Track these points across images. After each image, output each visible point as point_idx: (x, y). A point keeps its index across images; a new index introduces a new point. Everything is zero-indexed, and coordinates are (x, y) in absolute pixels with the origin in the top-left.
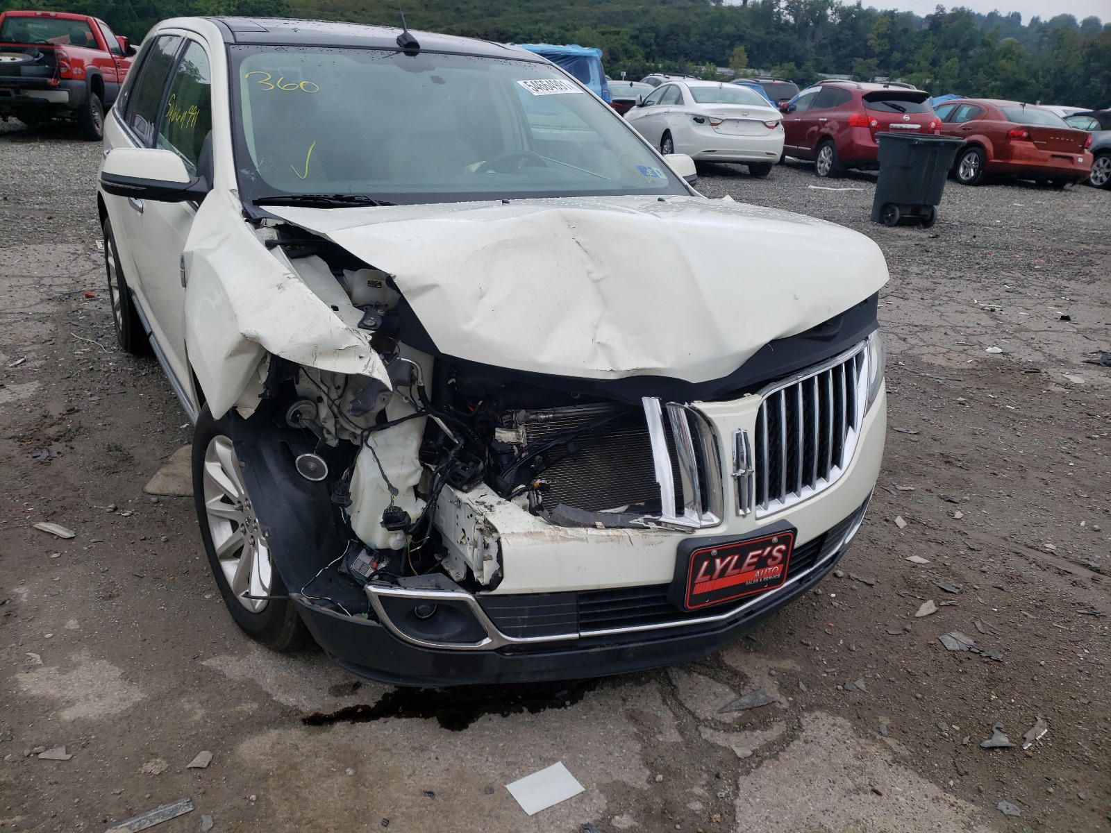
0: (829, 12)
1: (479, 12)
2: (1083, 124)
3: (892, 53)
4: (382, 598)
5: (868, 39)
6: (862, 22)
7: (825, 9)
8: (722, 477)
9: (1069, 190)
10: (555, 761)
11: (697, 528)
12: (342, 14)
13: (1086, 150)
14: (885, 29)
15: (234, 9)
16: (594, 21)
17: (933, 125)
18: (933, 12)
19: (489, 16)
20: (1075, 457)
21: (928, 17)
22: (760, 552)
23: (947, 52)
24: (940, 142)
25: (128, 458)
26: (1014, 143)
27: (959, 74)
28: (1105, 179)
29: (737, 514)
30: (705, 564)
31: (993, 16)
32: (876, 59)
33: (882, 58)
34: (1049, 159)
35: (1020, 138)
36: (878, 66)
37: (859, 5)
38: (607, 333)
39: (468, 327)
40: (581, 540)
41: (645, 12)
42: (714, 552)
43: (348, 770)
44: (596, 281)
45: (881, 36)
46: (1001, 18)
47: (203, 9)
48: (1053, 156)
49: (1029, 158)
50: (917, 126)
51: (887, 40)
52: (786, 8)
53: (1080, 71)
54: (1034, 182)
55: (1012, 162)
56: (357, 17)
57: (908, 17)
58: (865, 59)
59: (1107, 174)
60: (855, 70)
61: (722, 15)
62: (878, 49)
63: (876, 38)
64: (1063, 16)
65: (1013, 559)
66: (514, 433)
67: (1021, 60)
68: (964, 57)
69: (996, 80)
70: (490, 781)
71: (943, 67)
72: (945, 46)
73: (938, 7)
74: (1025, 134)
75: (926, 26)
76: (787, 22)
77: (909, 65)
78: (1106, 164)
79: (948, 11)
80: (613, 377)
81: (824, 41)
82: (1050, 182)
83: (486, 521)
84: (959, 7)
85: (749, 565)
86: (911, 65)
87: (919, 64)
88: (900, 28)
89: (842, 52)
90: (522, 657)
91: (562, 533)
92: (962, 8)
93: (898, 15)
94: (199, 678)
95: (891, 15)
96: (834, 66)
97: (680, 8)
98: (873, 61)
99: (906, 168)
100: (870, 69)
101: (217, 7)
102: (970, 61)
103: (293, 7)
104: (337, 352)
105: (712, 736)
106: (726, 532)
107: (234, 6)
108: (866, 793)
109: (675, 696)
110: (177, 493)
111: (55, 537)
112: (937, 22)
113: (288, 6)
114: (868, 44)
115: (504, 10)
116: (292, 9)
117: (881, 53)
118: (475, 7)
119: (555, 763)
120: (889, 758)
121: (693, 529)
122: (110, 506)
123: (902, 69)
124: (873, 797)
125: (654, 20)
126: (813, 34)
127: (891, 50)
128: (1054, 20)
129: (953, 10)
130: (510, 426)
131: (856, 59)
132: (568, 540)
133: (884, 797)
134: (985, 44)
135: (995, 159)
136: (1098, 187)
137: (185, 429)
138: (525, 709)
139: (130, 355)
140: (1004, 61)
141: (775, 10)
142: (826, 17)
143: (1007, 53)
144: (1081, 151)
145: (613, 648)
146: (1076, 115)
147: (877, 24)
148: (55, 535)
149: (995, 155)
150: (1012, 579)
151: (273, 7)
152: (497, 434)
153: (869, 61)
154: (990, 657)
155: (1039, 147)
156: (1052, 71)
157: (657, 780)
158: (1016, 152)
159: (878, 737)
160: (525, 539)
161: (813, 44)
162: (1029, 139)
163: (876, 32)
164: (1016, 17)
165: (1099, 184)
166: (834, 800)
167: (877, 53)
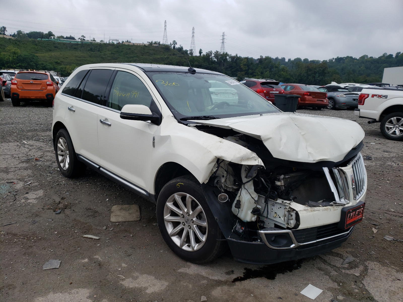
0: (228, 58)
1: (109, 58)
2: (322, 91)
3: (249, 70)
4: (266, 234)
5: (241, 66)
6: (238, 61)
7: (227, 57)
8: (348, 189)
9: (322, 110)
10: (308, 284)
11: (346, 204)
12: (58, 59)
13: (326, 98)
14: (246, 63)
15: (16, 58)
16: (150, 61)
17: (282, 92)
18: (259, 58)
19: (114, 59)
20: (379, 185)
21: (258, 59)
22: (358, 210)
23: (265, 70)
24: (294, 97)
25: (96, 212)
26: (306, 96)
27: (270, 76)
28: (332, 107)
29: (354, 199)
30: (349, 214)
31: (277, 59)
32: (244, 72)
33: (246, 72)
34: (316, 101)
35: (307, 95)
36: (245, 74)
37: (237, 55)
38: (310, 150)
39: (281, 149)
40: (318, 210)
41: (168, 58)
42: (351, 211)
43: (251, 295)
44: (303, 135)
45: (244, 65)
46: (279, 59)
47: (3, 58)
48: (318, 100)
49: (310, 101)
50: (278, 92)
51: (247, 66)
52: (214, 57)
53: (305, 75)
54: (312, 108)
55: (306, 102)
56: (64, 60)
57: (252, 59)
58: (241, 72)
59: (332, 105)
60: (238, 76)
61: (194, 59)
62: (244, 69)
63: (243, 65)
64: (298, 58)
65: (385, 214)
66: (280, 182)
67: (288, 72)
68: (270, 71)
69: (281, 78)
70: (294, 292)
71: (265, 74)
72: (264, 68)
73: (261, 56)
74: (309, 94)
75: (258, 62)
76: (215, 61)
77: (254, 74)
78: (331, 102)
79: (264, 57)
80: (314, 162)
81: (227, 67)
82: (317, 108)
83: (290, 208)
84: (267, 56)
85: (357, 214)
86: (255, 74)
87: (257, 73)
88: (250, 63)
89: (233, 70)
90: (301, 250)
91: (313, 209)
92: (268, 56)
93: (249, 58)
94: (181, 276)
95: (247, 58)
96: (231, 74)
97: (180, 57)
98: (243, 73)
99: (285, 105)
100: (243, 75)
101: (9, 57)
102: (273, 72)
103: (39, 57)
104: (248, 159)
105: (345, 271)
106: (352, 205)
107: (15, 57)
108: (396, 280)
109: (326, 262)
110: (123, 221)
111: (93, 239)
112: (261, 60)
113: (37, 57)
114: (241, 67)
115: (119, 57)
116: (39, 58)
117: (245, 70)
118: (108, 57)
119: (308, 285)
120: (395, 271)
121: (345, 205)
122: (104, 227)
123: (252, 75)
124: (399, 281)
125: (171, 60)
126: (223, 64)
127: (249, 69)
128: (295, 59)
129: (265, 57)
130: (279, 180)
131: (238, 72)
132: (315, 211)
133: (402, 280)
134: (276, 67)
135: (301, 101)
136: (330, 109)
137: (108, 200)
138: (288, 271)
139: (68, 178)
140: (282, 72)
141: (211, 57)
142: (227, 59)
143: (283, 70)
144: (325, 99)
145: (323, 245)
146: (320, 88)
147: (243, 61)
148: (93, 238)
149: (301, 100)
150: (390, 220)
151: (31, 57)
152: (276, 183)
153: (242, 73)
154: (400, 241)
155: (313, 97)
156: (297, 75)
157: (340, 285)
158: (307, 99)
159: (388, 266)
160: (304, 212)
161: (224, 68)
162: (310, 95)
163: (243, 64)
164: (284, 59)
165: (330, 108)
166: (390, 283)
167: (244, 70)
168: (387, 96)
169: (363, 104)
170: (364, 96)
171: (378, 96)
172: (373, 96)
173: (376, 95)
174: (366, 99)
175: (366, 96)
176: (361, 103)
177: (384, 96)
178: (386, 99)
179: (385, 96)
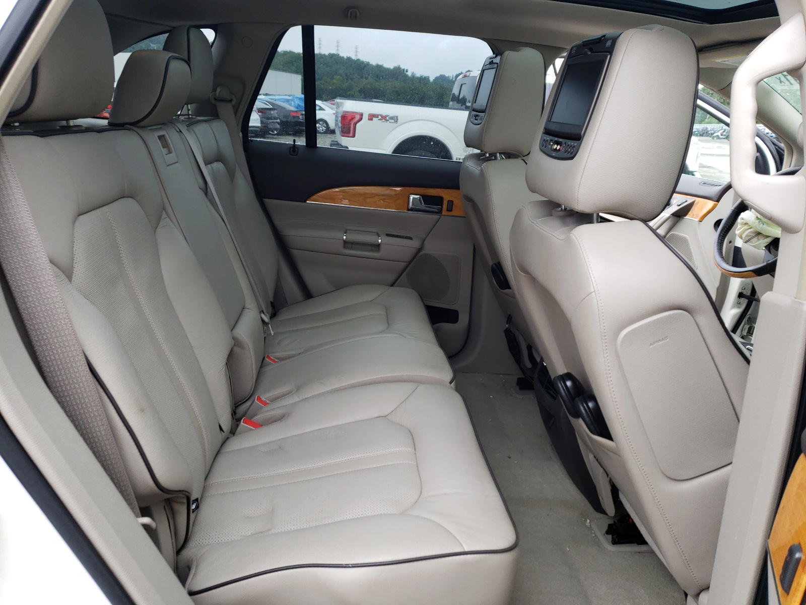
168: (397, 117)
169: (354, 136)
170: (353, 118)
171: (380, 117)
172: (371, 117)
173: (376, 116)
174: (358, 125)
175: (358, 117)
176: (349, 132)
177: (392, 118)
178: (395, 125)
179: (394, 117)
